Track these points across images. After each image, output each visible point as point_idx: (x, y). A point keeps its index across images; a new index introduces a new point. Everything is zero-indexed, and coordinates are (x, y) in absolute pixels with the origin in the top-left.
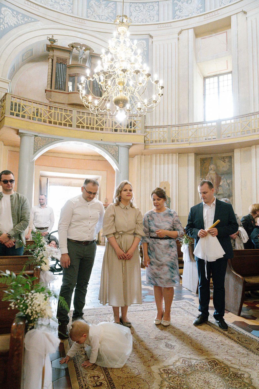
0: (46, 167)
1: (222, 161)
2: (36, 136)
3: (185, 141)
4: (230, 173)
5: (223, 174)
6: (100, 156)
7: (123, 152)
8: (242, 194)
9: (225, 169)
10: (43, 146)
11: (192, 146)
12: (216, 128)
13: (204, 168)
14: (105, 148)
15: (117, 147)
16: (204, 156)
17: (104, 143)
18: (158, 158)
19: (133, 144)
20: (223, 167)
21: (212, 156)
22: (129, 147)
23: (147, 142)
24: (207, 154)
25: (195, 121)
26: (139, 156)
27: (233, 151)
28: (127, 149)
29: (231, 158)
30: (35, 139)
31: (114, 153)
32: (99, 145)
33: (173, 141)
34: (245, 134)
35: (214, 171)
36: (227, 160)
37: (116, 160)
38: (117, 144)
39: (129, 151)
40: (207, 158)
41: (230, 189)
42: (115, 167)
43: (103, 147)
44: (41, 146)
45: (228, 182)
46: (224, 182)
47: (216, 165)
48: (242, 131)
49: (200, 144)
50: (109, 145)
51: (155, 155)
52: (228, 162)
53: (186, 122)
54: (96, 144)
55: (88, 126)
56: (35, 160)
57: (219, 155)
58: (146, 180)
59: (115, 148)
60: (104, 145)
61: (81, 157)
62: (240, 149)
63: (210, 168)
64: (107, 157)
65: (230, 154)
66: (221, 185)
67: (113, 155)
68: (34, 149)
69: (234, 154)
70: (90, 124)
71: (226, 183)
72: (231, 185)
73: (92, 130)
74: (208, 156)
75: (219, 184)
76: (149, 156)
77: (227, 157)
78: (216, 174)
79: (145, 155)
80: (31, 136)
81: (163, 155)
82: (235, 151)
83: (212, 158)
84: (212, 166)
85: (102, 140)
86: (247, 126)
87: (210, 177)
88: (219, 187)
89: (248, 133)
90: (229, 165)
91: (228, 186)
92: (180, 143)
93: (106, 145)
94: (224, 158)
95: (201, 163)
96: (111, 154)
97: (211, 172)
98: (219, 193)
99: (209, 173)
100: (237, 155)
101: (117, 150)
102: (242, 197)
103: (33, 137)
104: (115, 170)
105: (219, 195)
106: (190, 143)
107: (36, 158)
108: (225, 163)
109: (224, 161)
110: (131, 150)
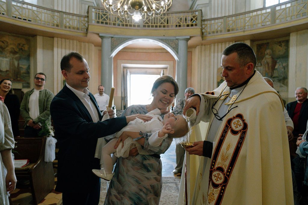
0: (126, 61)
1: (278, 46)
2: (112, 37)
3: (240, 30)
4: (286, 56)
5: (279, 58)
6: (164, 49)
7: (182, 45)
8: (296, 76)
9: (281, 53)
10: (118, 45)
11: (246, 33)
12: (270, 15)
13: (260, 53)
14: (167, 42)
15: (177, 41)
16: (260, 42)
17: (165, 38)
18: (216, 47)
19: (191, 37)
20: (279, 51)
21: (268, 41)
22: (187, 40)
23: (205, 34)
24: (263, 40)
25: (252, 9)
26: (199, 47)
27: (288, 35)
28: (185, 42)
29: (287, 42)
30: (111, 40)
31: (174, 46)
32: (162, 40)
33: (229, 31)
34: (300, 17)
35: (270, 55)
36: (283, 44)
37: (176, 52)
38: (177, 38)
39: (187, 43)
40: (263, 44)
41: (285, 72)
42: (176, 58)
43: (165, 41)
44: (116, 45)
45: (284, 65)
46: (280, 65)
47: (272, 49)
48: (297, 14)
49: (253, 31)
50: (170, 39)
51: (213, 45)
52: (285, 46)
53: (243, 11)
54: (159, 39)
55: (153, 24)
56: (113, 57)
57: (275, 40)
58: (206, 66)
59: (175, 42)
60: (166, 39)
61: (153, 51)
62: (296, 32)
63: (266, 53)
64: (169, 50)
65: (286, 38)
66: (276, 68)
67: (173, 48)
68: (111, 48)
69: (289, 37)
70: (154, 23)
71: (281, 66)
72: (286, 68)
73: (156, 28)
74: (265, 42)
75: (275, 67)
76: (208, 46)
77: (283, 41)
78: (272, 58)
79: (204, 45)
80: (109, 38)
81: (220, 44)
82: (291, 34)
83: (268, 43)
84: (268, 51)
85: (164, 36)
86: (303, 9)
87: (265, 62)
88: (274, 71)
89: (304, 16)
90: (285, 49)
91: (283, 70)
92: (235, 31)
93: (167, 39)
94: (280, 42)
95: (257, 48)
96: (172, 47)
97: (267, 56)
98: (274, 75)
99: (265, 58)
100: (293, 39)
101: (177, 43)
102: (296, 80)
103: (110, 39)
104: (176, 60)
105: (274, 78)
106: (244, 31)
107: (114, 54)
108: (281, 47)
109: (281, 46)
110: (190, 42)
